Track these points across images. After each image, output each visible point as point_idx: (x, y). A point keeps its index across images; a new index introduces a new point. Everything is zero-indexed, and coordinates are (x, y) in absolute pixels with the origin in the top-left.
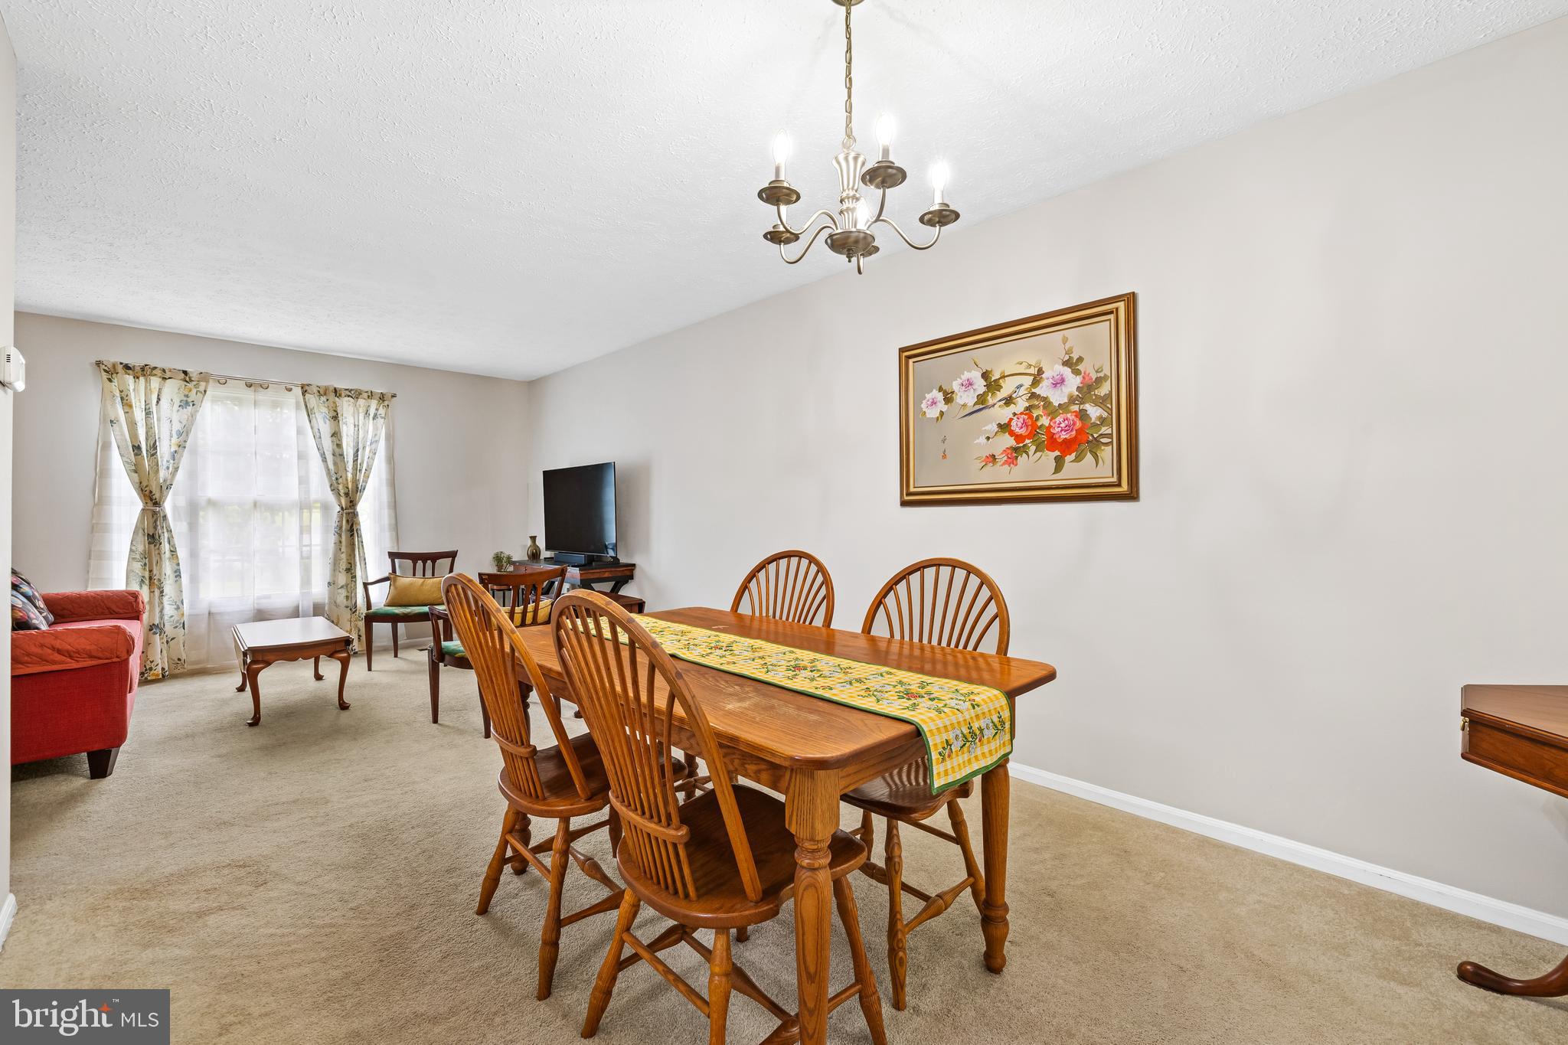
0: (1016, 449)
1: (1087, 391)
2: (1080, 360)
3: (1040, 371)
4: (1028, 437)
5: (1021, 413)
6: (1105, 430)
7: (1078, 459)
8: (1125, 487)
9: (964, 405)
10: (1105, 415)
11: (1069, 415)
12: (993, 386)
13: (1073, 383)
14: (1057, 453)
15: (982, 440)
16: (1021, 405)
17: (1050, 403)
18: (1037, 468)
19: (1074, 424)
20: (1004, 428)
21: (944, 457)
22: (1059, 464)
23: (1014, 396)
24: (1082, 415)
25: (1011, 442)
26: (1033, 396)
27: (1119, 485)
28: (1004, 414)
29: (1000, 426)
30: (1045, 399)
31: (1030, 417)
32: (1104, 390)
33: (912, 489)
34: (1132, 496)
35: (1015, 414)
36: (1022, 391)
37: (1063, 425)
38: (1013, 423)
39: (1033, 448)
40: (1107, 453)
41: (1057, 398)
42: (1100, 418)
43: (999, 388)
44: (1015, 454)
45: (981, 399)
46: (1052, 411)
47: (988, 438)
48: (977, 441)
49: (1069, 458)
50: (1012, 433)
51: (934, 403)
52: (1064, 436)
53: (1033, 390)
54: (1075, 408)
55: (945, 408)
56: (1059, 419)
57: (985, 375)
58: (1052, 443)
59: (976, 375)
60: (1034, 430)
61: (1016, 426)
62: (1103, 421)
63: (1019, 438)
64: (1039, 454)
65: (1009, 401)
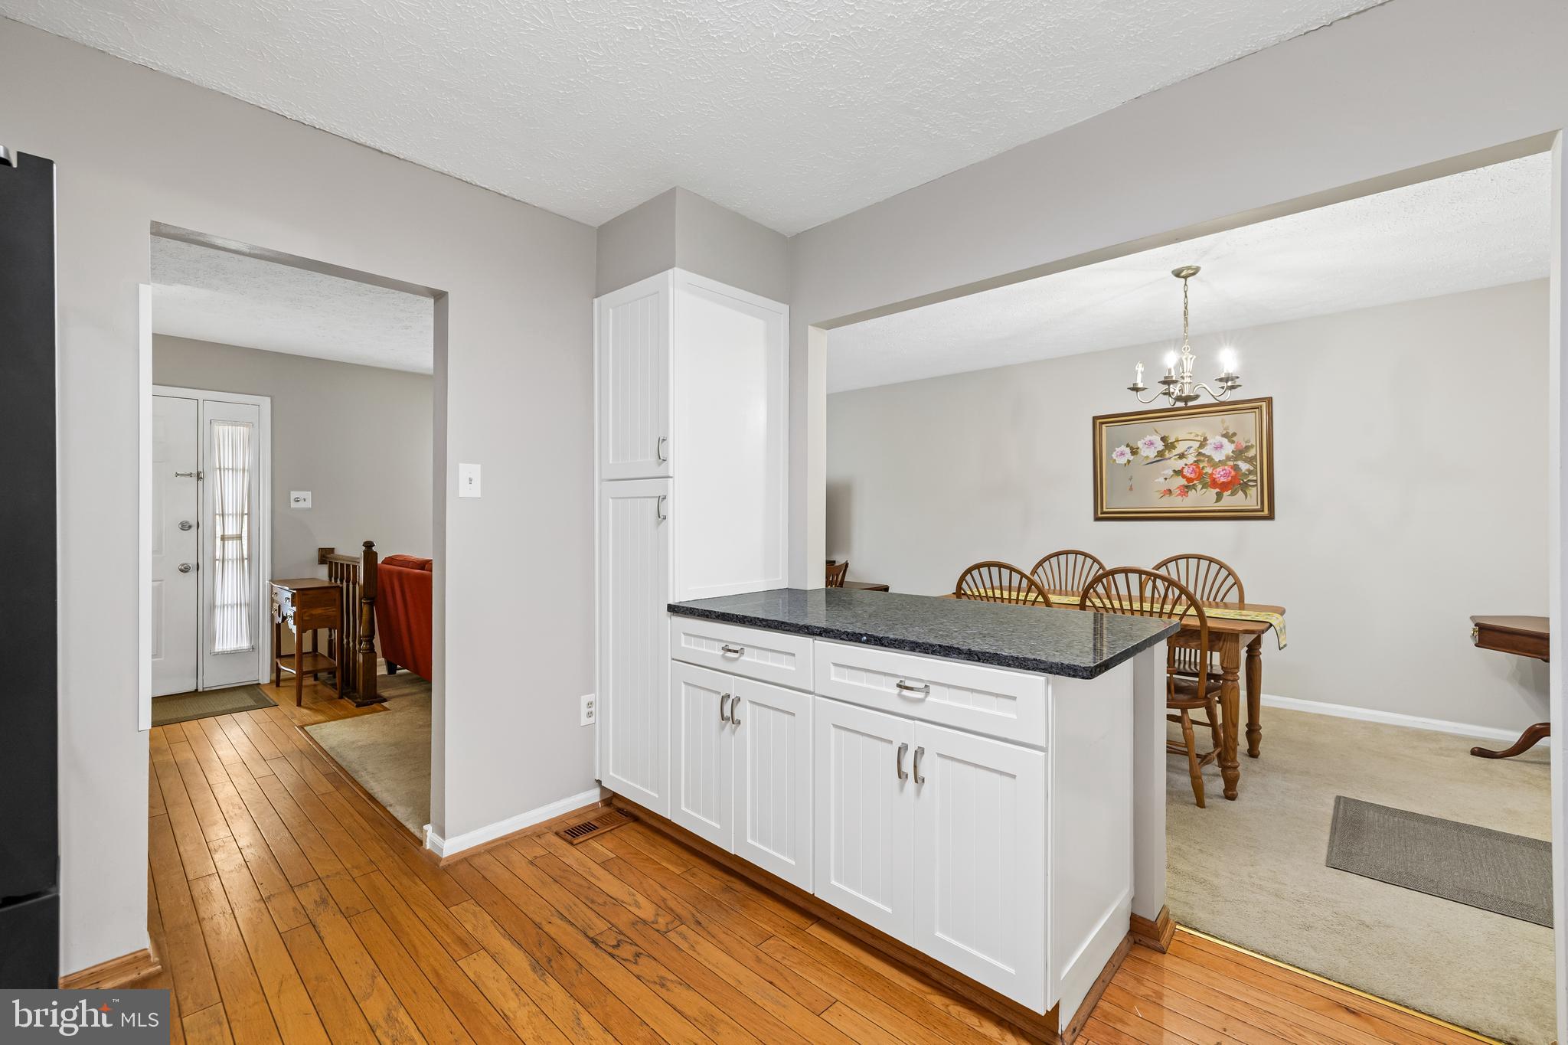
0: (1187, 487)
1: (1239, 453)
2: (1234, 434)
3: (1205, 439)
4: (1196, 479)
5: (1191, 464)
6: (1251, 477)
7: (1233, 494)
8: (1266, 512)
9: (1147, 457)
10: (1252, 468)
11: (1226, 467)
12: (1169, 446)
13: (1229, 448)
14: (1218, 490)
15: (1161, 480)
16: (1191, 459)
17: (1213, 459)
18: (1203, 498)
19: (1230, 473)
20: (1178, 473)
21: (1131, 489)
22: (1219, 497)
23: (1186, 453)
24: (1236, 468)
25: (1184, 482)
26: (1200, 454)
27: (1263, 511)
28: (1179, 464)
29: (1175, 471)
30: (1209, 457)
31: (1199, 467)
32: (1251, 453)
33: (1105, 510)
34: (1271, 517)
35: (1186, 465)
36: (1192, 451)
37: (1222, 473)
38: (1185, 470)
39: (1200, 486)
40: (1253, 492)
41: (1218, 456)
42: (1249, 470)
43: (1174, 447)
44: (1186, 489)
45: (1160, 454)
46: (1214, 465)
47: (1166, 479)
48: (1156, 480)
49: (1226, 494)
50: (1184, 477)
51: (1122, 454)
52: (1223, 479)
53: (1200, 451)
54: (1231, 463)
55: (1131, 458)
56: (1218, 470)
57: (1163, 439)
58: (1214, 484)
59: (1156, 439)
60: (1200, 476)
61: (1187, 472)
62: (1250, 472)
63: (1189, 480)
64: (1204, 490)
65: (1182, 456)
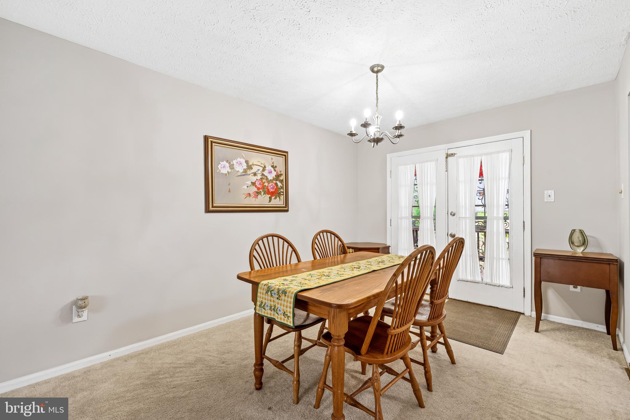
0: (257, 192)
1: (278, 176)
2: (276, 167)
3: (265, 167)
4: (261, 189)
5: (259, 180)
6: (282, 190)
7: (275, 198)
8: (286, 208)
9: (238, 171)
10: (282, 186)
11: (273, 184)
12: (250, 167)
13: (274, 174)
14: (270, 196)
15: (245, 187)
16: (259, 177)
17: (268, 178)
18: (263, 200)
19: (274, 187)
20: (253, 184)
21: (229, 191)
22: (270, 198)
23: (257, 173)
24: (276, 184)
25: (256, 190)
26: (263, 175)
27: (284, 208)
28: (254, 179)
29: (252, 182)
30: (266, 177)
31: (262, 182)
32: (281, 178)
33: (213, 205)
34: (287, 210)
35: (257, 180)
36: (259, 172)
37: (271, 187)
38: (257, 183)
39: (263, 193)
40: (282, 197)
41: (270, 177)
42: (281, 186)
43: (252, 168)
44: (258, 193)
45: (245, 171)
46: (269, 181)
47: (248, 187)
48: (243, 187)
49: (273, 198)
50: (256, 186)
51: (224, 167)
52: (272, 190)
53: (263, 173)
54: (275, 182)
55: (230, 171)
56: (270, 184)
57: (247, 162)
58: (268, 192)
59: (243, 161)
60: (263, 187)
61: (257, 184)
62: (282, 188)
63: (258, 189)
64: (264, 195)
65: (255, 174)
